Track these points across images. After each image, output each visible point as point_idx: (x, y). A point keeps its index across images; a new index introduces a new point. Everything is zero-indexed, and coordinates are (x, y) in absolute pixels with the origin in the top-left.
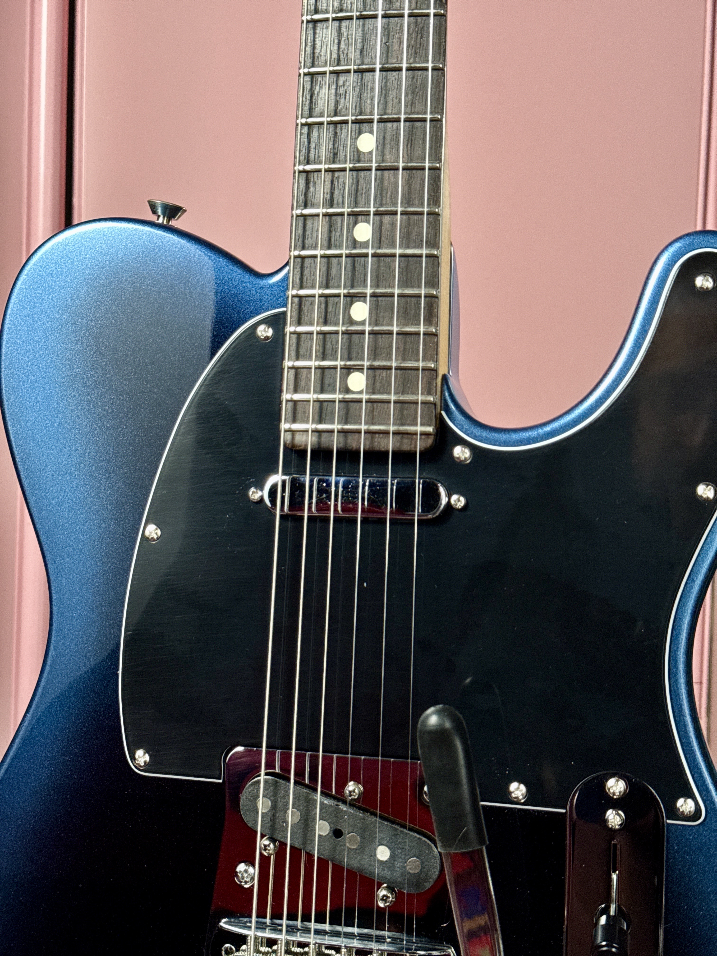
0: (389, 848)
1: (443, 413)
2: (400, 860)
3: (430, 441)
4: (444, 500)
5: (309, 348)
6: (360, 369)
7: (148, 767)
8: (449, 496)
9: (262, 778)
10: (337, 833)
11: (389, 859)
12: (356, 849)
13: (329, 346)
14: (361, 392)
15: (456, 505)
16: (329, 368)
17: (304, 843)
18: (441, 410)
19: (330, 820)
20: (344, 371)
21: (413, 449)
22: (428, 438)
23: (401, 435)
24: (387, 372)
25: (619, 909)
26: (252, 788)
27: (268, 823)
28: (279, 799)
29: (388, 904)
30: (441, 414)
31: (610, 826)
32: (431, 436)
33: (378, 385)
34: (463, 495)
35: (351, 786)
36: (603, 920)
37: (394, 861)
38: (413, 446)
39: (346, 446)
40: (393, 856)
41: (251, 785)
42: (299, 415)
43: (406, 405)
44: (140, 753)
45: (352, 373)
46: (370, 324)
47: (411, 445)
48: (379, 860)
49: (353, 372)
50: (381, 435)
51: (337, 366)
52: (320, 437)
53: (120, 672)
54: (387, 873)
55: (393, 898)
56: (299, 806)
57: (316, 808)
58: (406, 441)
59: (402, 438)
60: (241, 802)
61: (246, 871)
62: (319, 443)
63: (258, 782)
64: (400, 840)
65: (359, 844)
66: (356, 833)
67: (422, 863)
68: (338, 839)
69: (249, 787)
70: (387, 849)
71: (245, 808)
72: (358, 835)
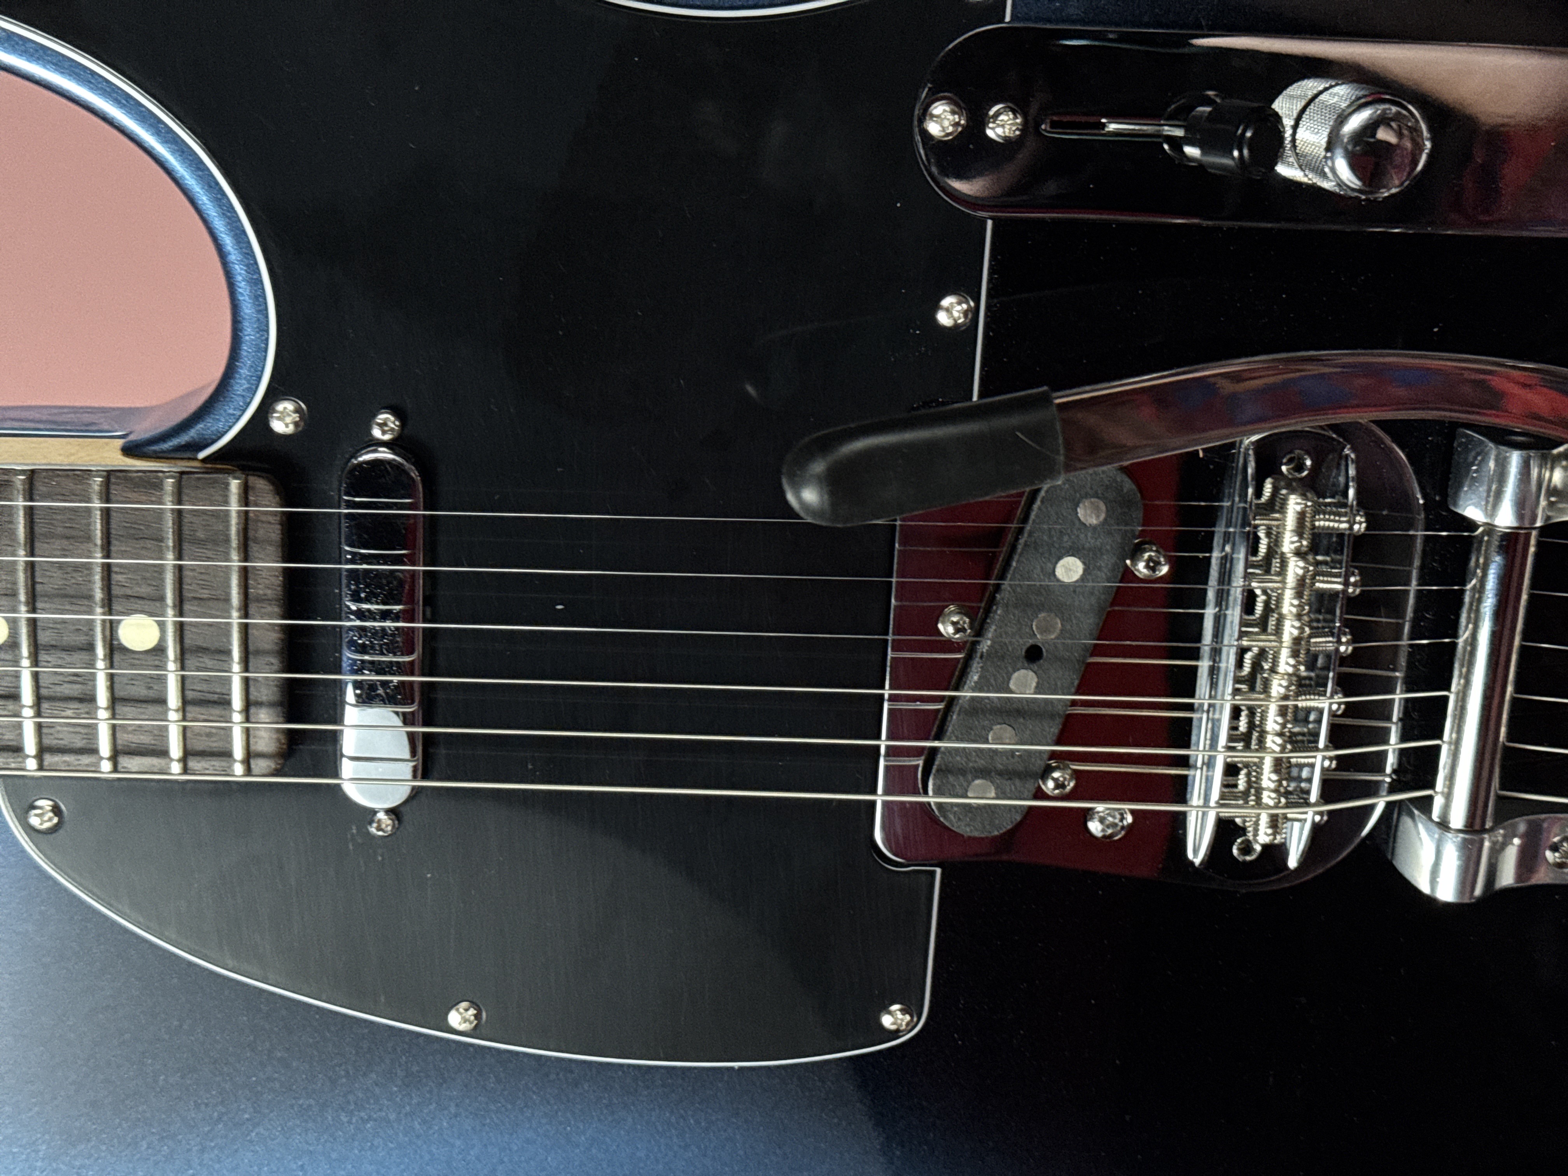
0: (1060, 558)
1: (202, 455)
2: (1082, 536)
3: (260, 484)
4: (384, 454)
5: (71, 729)
6: (111, 628)
7: (912, 1008)
8: (374, 444)
9: (932, 799)
10: (1033, 655)
11: (1079, 558)
12: (1062, 620)
13: (67, 690)
14: (162, 625)
15: (392, 430)
16: (111, 688)
17: (1052, 716)
18: (196, 459)
19: (1010, 669)
20: (117, 657)
21: (278, 518)
22: (253, 488)
23: (251, 543)
24: (116, 573)
25: (1173, 118)
26: (952, 816)
27: (1015, 785)
28: (971, 764)
29: (1162, 559)
30: (204, 460)
31: (1018, 133)
32: (250, 483)
33: (144, 590)
34: (375, 416)
35: (946, 629)
36: (1191, 151)
37: (1083, 548)
38: (271, 519)
39: (278, 652)
40: (1077, 551)
41: (945, 817)
42: (215, 745)
43: (186, 531)
44: (887, 1021)
45: (120, 644)
46: (14, 610)
47: (270, 523)
48: (1083, 578)
49: (118, 640)
50: (251, 582)
51: (106, 675)
52: (259, 704)
53: (736, 1065)
54: (1107, 561)
55: (1151, 550)
56: (984, 728)
57: (988, 698)
58: (261, 533)
59: (256, 541)
60: (976, 834)
61: (1102, 820)
62: (271, 705)
63: (940, 805)
64: (1045, 538)
65: (1053, 615)
66: (1032, 621)
67: (1087, 496)
68: (1045, 654)
69: (950, 821)
70: (1062, 563)
71: (988, 827)
72: (1036, 616)
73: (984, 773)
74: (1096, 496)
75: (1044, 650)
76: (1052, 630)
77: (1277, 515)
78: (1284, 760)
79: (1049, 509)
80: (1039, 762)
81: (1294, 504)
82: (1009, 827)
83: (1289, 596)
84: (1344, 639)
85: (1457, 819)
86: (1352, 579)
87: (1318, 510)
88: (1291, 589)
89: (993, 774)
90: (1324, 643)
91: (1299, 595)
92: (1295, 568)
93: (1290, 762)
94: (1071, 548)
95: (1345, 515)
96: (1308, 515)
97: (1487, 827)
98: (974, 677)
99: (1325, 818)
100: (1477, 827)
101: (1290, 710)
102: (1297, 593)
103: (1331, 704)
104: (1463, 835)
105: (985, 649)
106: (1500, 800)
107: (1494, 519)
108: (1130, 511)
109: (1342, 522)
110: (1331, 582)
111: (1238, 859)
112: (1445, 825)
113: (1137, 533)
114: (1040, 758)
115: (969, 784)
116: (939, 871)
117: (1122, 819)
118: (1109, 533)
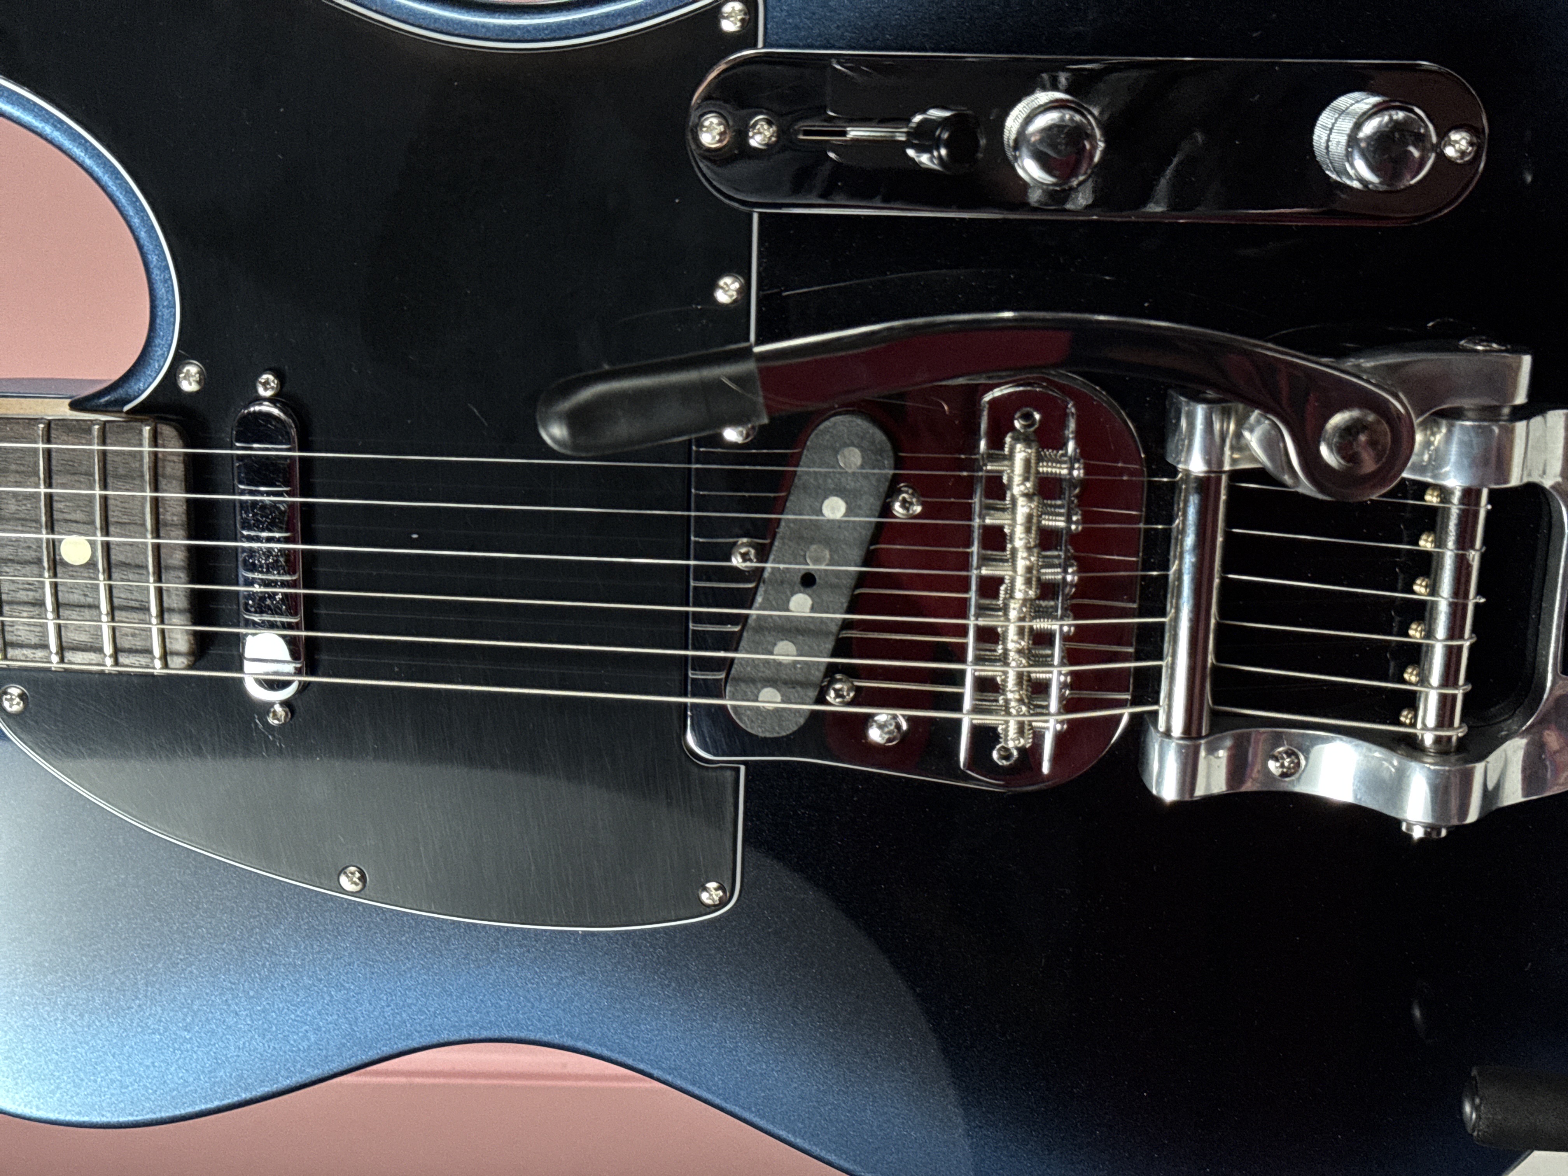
0: (826, 498)
1: (127, 408)
2: (843, 480)
3: (167, 431)
4: (267, 408)
5: (28, 628)
6: (54, 546)
7: (726, 885)
8: (259, 400)
9: (728, 703)
10: (808, 581)
11: (842, 498)
12: (830, 551)
13: (22, 596)
14: (92, 544)
15: (272, 388)
16: (56, 595)
17: (827, 634)
18: (121, 412)
19: (789, 593)
20: (59, 569)
21: (181, 458)
22: (161, 433)
23: (160, 478)
24: (57, 501)
26: (746, 719)
27: (797, 692)
28: (760, 674)
29: (914, 500)
30: (128, 412)
31: (773, 139)
32: (159, 430)
33: (79, 516)
34: (260, 375)
37: (845, 490)
38: (175, 459)
39: (184, 568)
40: (840, 492)
41: (740, 719)
42: (139, 643)
43: (110, 468)
44: (705, 896)
45: (62, 559)
47: (174, 462)
48: (845, 515)
49: (60, 555)
50: (161, 510)
51: (51, 583)
52: (171, 610)
53: (580, 930)
54: (871, 502)
55: (907, 492)
56: (769, 642)
57: (771, 616)
58: (168, 471)
59: (164, 476)
60: (768, 735)
61: (880, 727)
62: (181, 611)
63: (735, 707)
64: (812, 480)
65: (822, 547)
66: (805, 552)
67: (846, 445)
68: (818, 580)
69: (745, 723)
70: (827, 503)
71: (778, 729)
72: (808, 548)
73: (771, 682)
74: (853, 445)
75: (817, 577)
76: (822, 561)
77: (1006, 463)
78: (1025, 674)
79: (813, 456)
80: (817, 673)
81: (1021, 453)
82: (795, 728)
83: (1019, 531)
84: (1070, 570)
85: (1177, 729)
86: (1074, 518)
87: (1040, 459)
88: (1021, 525)
89: (779, 683)
90: (1052, 574)
91: (1028, 530)
92: (1023, 509)
93: (1029, 676)
94: (834, 489)
95: (1065, 462)
96: (1033, 462)
97: (1204, 734)
98: (759, 599)
99: (1065, 726)
100: (1194, 735)
101: (1027, 631)
102: (1026, 529)
103: (1061, 626)
104: (1181, 742)
105: (766, 575)
106: (1214, 714)
107: (1189, 465)
108: (882, 457)
109: (1063, 468)
110: (1056, 520)
111: (1000, 764)
112: (1168, 734)
113: (890, 477)
114: (818, 670)
115: (759, 692)
116: (743, 768)
117: (898, 726)
118: (866, 476)
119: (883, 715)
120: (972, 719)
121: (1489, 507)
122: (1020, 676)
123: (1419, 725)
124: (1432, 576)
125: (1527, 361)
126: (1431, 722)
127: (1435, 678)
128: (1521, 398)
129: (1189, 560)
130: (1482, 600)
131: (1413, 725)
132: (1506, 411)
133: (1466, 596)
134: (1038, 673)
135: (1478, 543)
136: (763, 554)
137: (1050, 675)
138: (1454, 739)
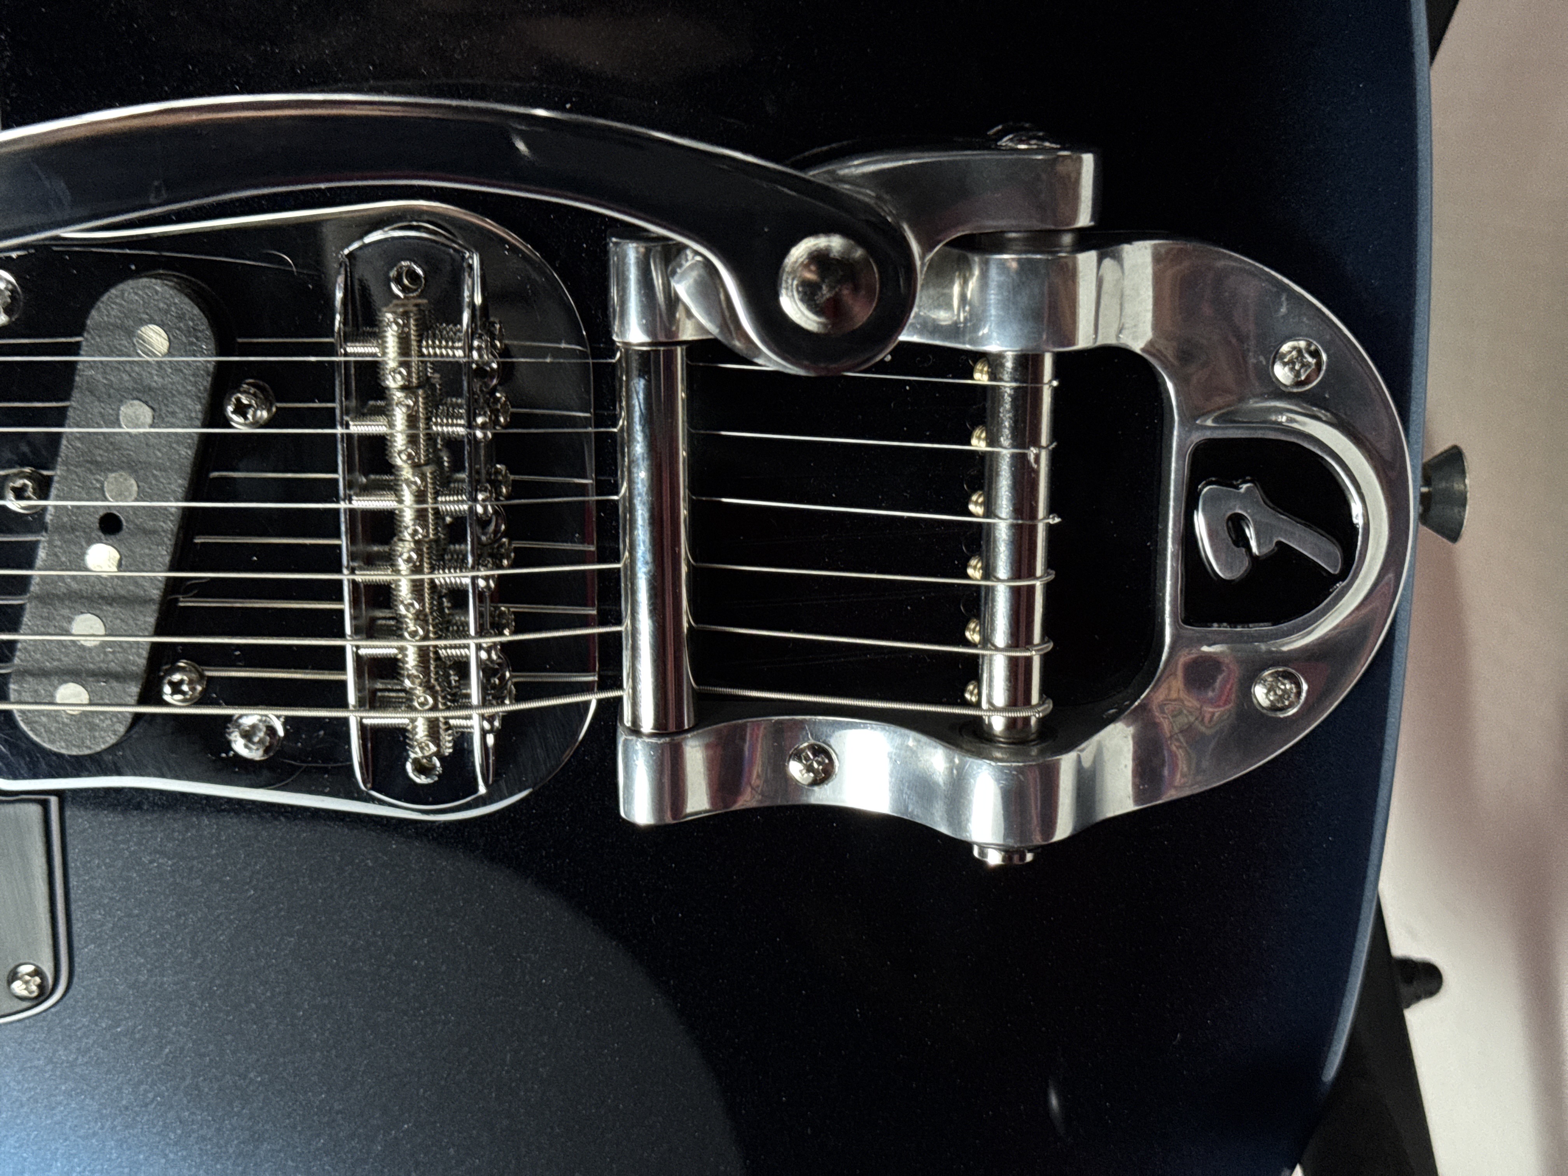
0: (121, 401)
2: (144, 373)
9: (15, 707)
10: (110, 524)
11: (146, 401)
12: (137, 479)
19: (84, 544)
26: (41, 729)
27: (112, 688)
28: (55, 664)
29: (255, 402)
37: (149, 390)
40: (141, 393)
41: (33, 731)
48: (152, 427)
55: (242, 391)
56: (62, 617)
57: (61, 578)
60: (74, 751)
61: (248, 735)
63: (24, 714)
64: (99, 377)
65: (125, 474)
66: (102, 483)
68: (124, 523)
71: (88, 743)
72: (107, 477)
73: (74, 675)
74: (152, 321)
75: (122, 519)
76: (127, 494)
77: (373, 342)
78: (431, 649)
79: (98, 339)
80: (137, 660)
82: (114, 741)
83: (401, 441)
84: (480, 497)
85: (646, 721)
86: (478, 421)
87: (422, 335)
88: (402, 432)
90: (455, 504)
91: (413, 440)
92: (403, 407)
93: (436, 653)
94: (134, 388)
96: (413, 337)
97: (686, 727)
98: (42, 554)
99: (498, 723)
100: (672, 728)
101: (426, 585)
102: (408, 436)
103: (474, 579)
104: (654, 740)
105: (48, 518)
106: (699, 698)
107: (625, 337)
108: (197, 338)
109: (458, 348)
110: (452, 425)
111: (418, 780)
112: (635, 730)
113: (211, 368)
114: (139, 655)
115: (56, 688)
116: (54, 800)
117: (271, 730)
118: (177, 368)
119: (250, 717)
120: (361, 718)
121: (1055, 383)
122: (423, 654)
123: (985, 705)
124: (986, 489)
125: (1088, 160)
126: (1000, 697)
127: (1001, 637)
128: (1084, 219)
129: (642, 475)
130: (1057, 520)
131: (978, 705)
132: (1067, 239)
133: (1033, 515)
134: (448, 647)
135: (1044, 439)
136: (43, 488)
137: (464, 652)
138: (1033, 721)
